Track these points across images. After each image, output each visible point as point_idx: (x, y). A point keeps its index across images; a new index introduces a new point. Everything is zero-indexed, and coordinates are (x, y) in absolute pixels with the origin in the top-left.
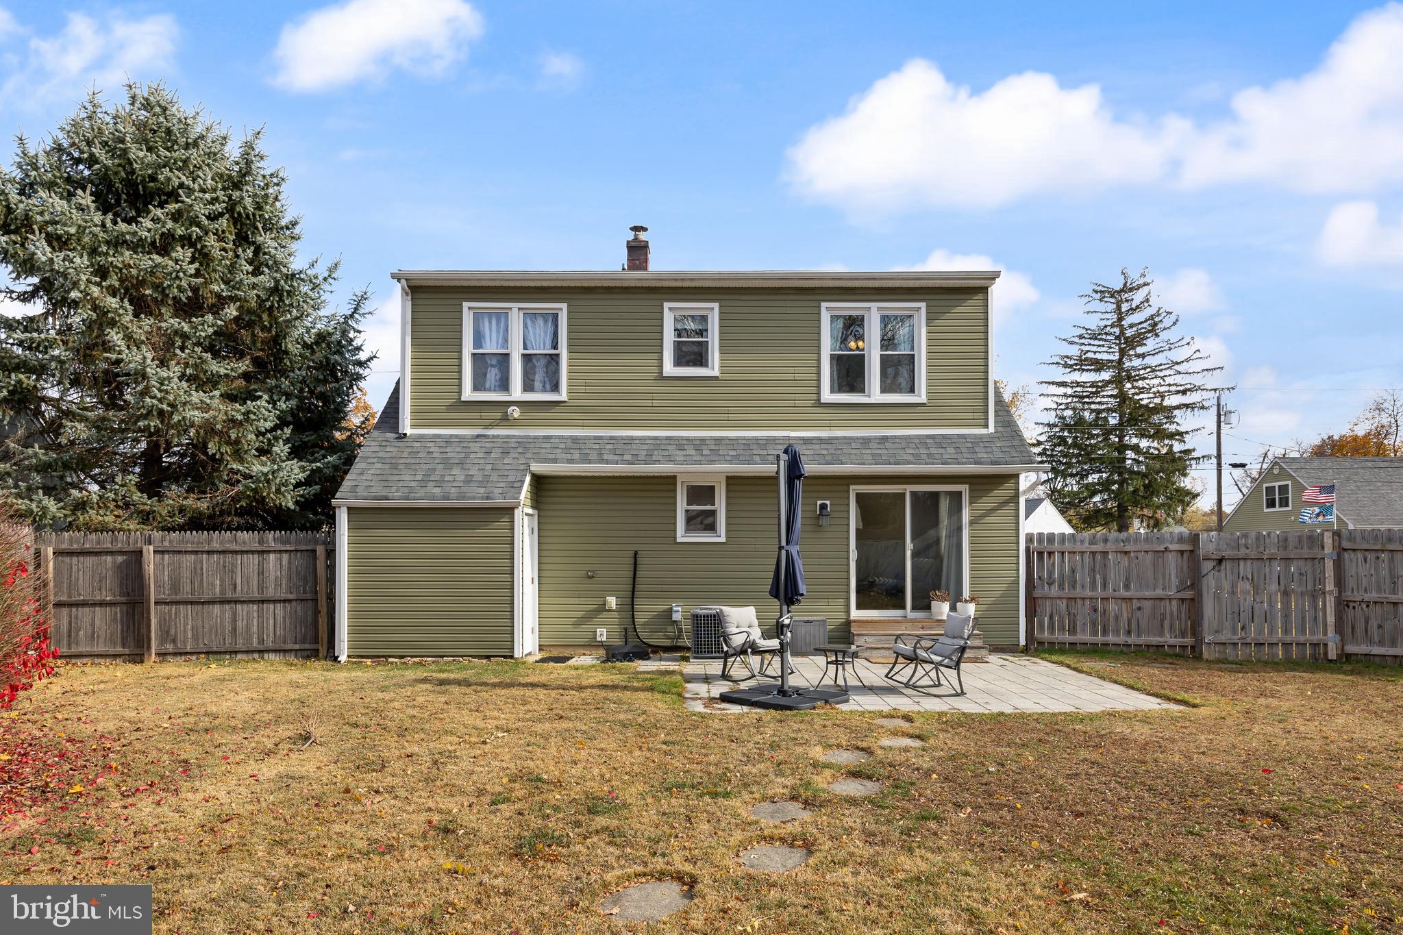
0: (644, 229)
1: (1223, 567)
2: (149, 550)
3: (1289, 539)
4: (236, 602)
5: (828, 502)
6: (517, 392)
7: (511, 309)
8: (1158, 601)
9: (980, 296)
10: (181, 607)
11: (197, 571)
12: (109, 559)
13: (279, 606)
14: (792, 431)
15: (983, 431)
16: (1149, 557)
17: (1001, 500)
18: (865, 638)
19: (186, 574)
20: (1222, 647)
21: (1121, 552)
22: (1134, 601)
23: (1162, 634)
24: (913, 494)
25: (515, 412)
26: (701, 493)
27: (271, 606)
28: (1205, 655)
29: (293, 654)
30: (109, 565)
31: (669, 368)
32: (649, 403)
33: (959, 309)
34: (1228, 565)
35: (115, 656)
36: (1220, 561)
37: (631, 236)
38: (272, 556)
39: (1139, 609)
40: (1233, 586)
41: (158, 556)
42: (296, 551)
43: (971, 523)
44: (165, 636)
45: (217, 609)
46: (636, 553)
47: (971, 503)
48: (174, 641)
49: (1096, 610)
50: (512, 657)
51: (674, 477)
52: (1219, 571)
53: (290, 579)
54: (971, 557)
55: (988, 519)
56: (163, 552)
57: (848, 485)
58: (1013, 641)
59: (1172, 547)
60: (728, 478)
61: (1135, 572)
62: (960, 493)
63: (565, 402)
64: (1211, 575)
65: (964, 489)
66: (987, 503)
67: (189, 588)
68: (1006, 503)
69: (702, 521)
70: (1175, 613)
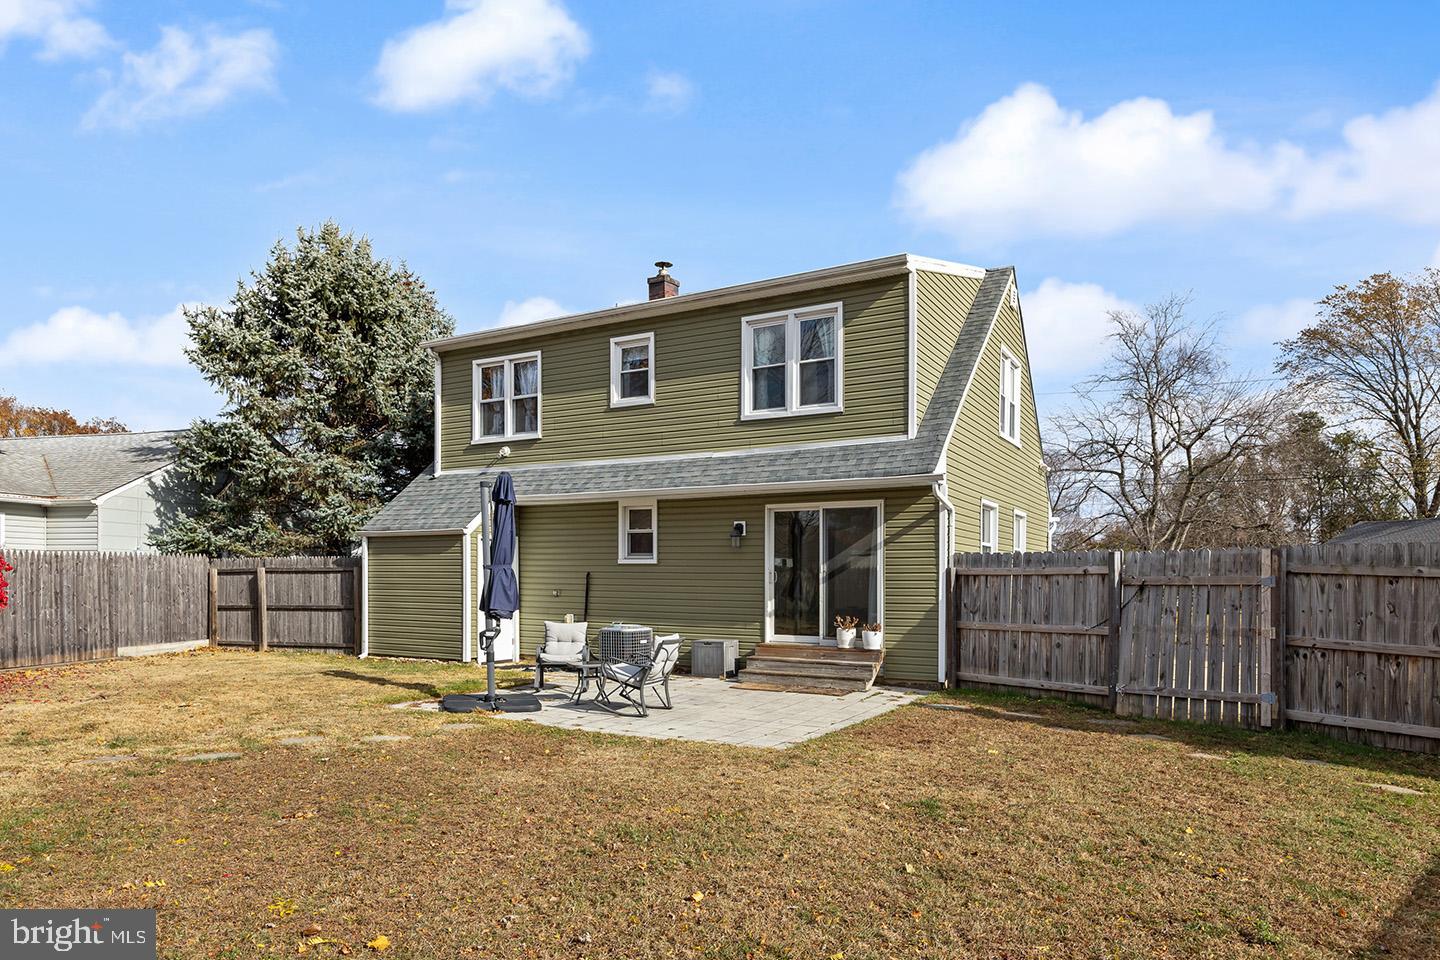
0: (669, 265)
1: (1145, 596)
2: (262, 571)
3: (1222, 560)
4: (312, 610)
5: (744, 523)
6: (510, 434)
7: (503, 361)
8: (1077, 637)
9: (901, 285)
10: (281, 612)
11: (290, 585)
12: (245, 577)
13: (336, 613)
14: (715, 451)
15: (902, 438)
16: (1070, 581)
17: (920, 515)
18: (757, 662)
19: (284, 587)
20: (1136, 699)
21: (1042, 576)
22: (1054, 636)
23: (1081, 680)
24: (827, 511)
25: (507, 451)
26: (639, 517)
27: (331, 613)
28: (1119, 710)
29: (342, 651)
30: (245, 581)
31: (616, 399)
32: (600, 434)
33: (879, 303)
34: (1151, 593)
35: (248, 646)
36: (1142, 588)
37: (654, 272)
38: (331, 575)
39: (1058, 645)
40: (1157, 620)
41: (269, 575)
42: (345, 571)
43: (886, 543)
44: (274, 632)
45: (300, 614)
46: (588, 574)
47: (886, 521)
48: (278, 637)
49: (1015, 646)
50: (460, 661)
51: (617, 503)
52: (1140, 601)
53: (342, 593)
54: (887, 580)
55: (905, 538)
56: (271, 572)
57: (764, 504)
58: (931, 677)
59: (1092, 569)
60: (659, 501)
61: (1055, 601)
62: (873, 510)
63: (540, 439)
64: (1132, 605)
65: (878, 504)
66: (904, 519)
67: (285, 599)
68: (925, 519)
69: (640, 544)
70: (1095, 653)
